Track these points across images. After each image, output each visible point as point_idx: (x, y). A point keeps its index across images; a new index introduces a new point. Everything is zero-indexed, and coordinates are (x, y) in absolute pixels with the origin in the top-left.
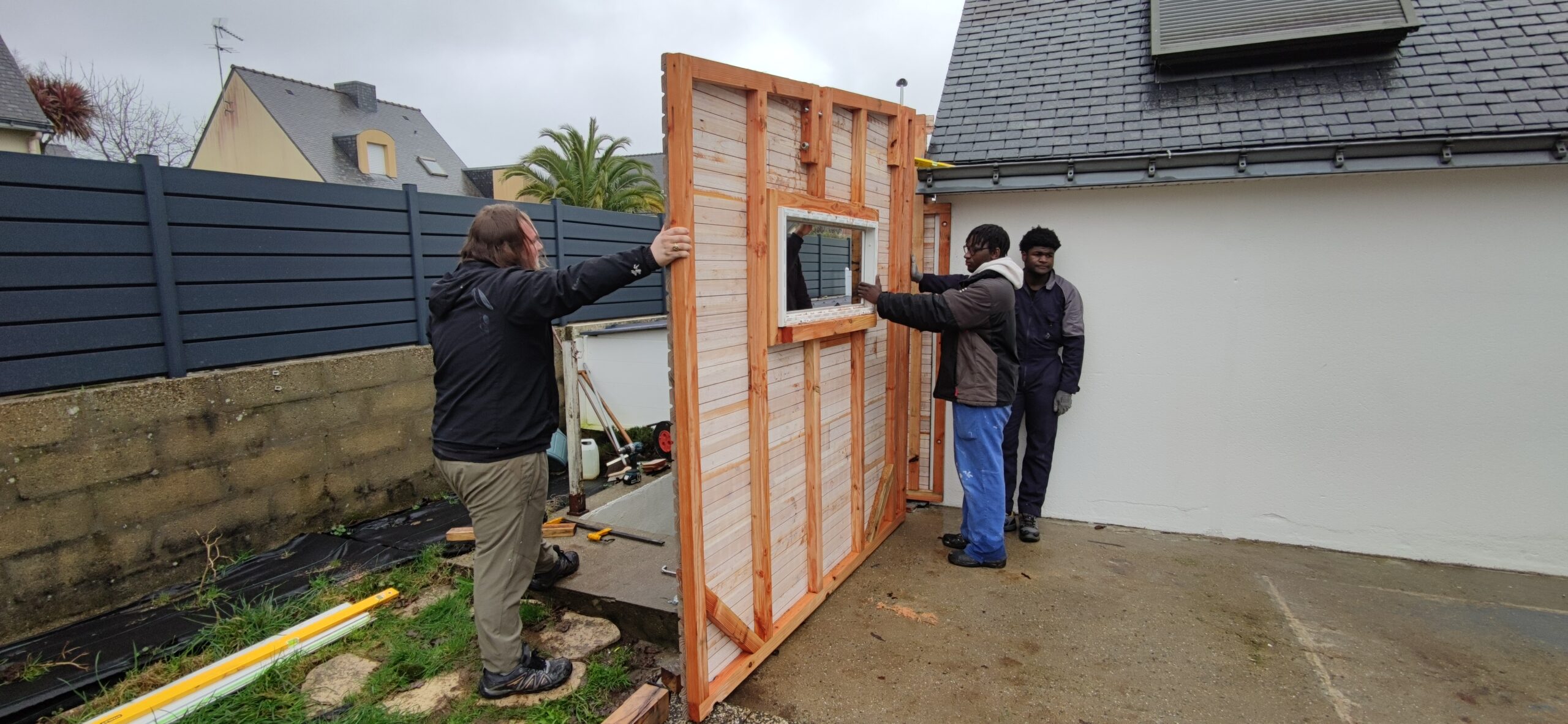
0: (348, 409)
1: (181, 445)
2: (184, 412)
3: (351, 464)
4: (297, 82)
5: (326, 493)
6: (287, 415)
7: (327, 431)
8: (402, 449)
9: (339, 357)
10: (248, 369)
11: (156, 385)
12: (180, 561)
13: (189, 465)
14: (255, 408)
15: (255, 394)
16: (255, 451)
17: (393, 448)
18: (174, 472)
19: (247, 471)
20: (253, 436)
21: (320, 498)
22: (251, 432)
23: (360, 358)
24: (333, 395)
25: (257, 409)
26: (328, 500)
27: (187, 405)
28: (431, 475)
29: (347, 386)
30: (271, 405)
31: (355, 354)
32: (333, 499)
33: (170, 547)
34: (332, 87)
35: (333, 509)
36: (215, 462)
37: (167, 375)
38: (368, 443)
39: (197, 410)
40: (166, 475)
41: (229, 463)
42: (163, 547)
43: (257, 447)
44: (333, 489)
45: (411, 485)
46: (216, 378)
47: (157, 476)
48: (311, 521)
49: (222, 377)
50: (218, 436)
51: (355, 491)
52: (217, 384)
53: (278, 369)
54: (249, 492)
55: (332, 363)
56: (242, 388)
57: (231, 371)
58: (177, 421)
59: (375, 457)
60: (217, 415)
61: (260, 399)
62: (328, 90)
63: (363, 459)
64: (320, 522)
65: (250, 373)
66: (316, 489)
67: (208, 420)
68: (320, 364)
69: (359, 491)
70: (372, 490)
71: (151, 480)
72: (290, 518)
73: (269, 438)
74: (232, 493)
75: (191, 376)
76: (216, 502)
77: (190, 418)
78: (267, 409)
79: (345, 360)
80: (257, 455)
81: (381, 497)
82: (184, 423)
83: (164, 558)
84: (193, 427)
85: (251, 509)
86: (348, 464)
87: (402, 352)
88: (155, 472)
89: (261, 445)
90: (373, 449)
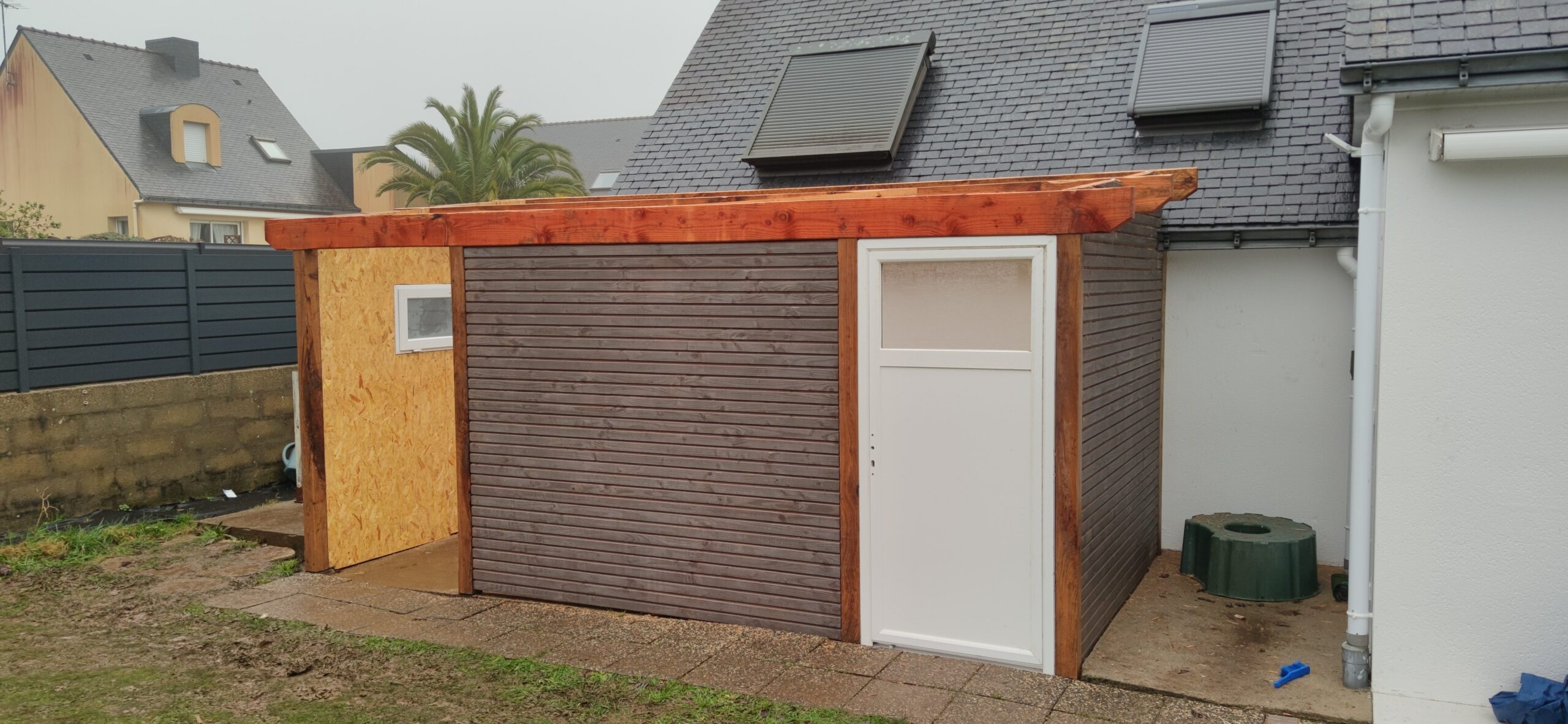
0: (134, 422)
1: (25, 437)
2: (28, 415)
3: (135, 463)
4: (99, 43)
5: (115, 483)
6: (91, 422)
7: (118, 436)
8: (174, 456)
9: (128, 382)
10: (67, 389)
11: (12, 397)
12: (22, 514)
13: (29, 451)
14: (70, 416)
15: (71, 406)
16: (69, 446)
17: (167, 454)
18: (20, 454)
19: (64, 459)
20: (68, 435)
21: (111, 486)
22: (67, 432)
23: (143, 383)
24: (123, 410)
25: (72, 416)
26: (116, 488)
27: (29, 411)
28: (197, 480)
29: (133, 404)
30: (80, 414)
31: (141, 381)
32: (120, 488)
33: (17, 505)
34: (143, 47)
35: (120, 495)
36: (44, 450)
37: (18, 391)
38: (147, 448)
39: (35, 415)
40: (15, 457)
41: (53, 453)
42: (12, 504)
43: (70, 443)
44: (120, 480)
45: (180, 485)
46: (47, 394)
47: (10, 456)
48: (104, 502)
49: (51, 393)
50: (47, 433)
51: (137, 484)
52: (48, 398)
53: (86, 389)
54: (65, 474)
55: (123, 387)
56: (62, 401)
57: (56, 390)
58: (22, 421)
59: (153, 460)
60: (47, 419)
61: (73, 410)
62: (137, 50)
63: (144, 460)
64: (111, 503)
65: (68, 391)
66: (108, 479)
67: (41, 422)
68: (115, 387)
69: (139, 484)
70: (149, 485)
71: (7, 458)
72: (90, 497)
73: (78, 438)
74: (54, 473)
75: (32, 392)
76: (44, 478)
77: (31, 419)
78: (78, 417)
79: (133, 385)
80: (70, 449)
81: (155, 492)
82: (27, 423)
83: (12, 511)
84: (32, 426)
85: (65, 487)
86: (132, 463)
87: (177, 380)
88: (10, 453)
89: (73, 442)
90: (151, 454)
